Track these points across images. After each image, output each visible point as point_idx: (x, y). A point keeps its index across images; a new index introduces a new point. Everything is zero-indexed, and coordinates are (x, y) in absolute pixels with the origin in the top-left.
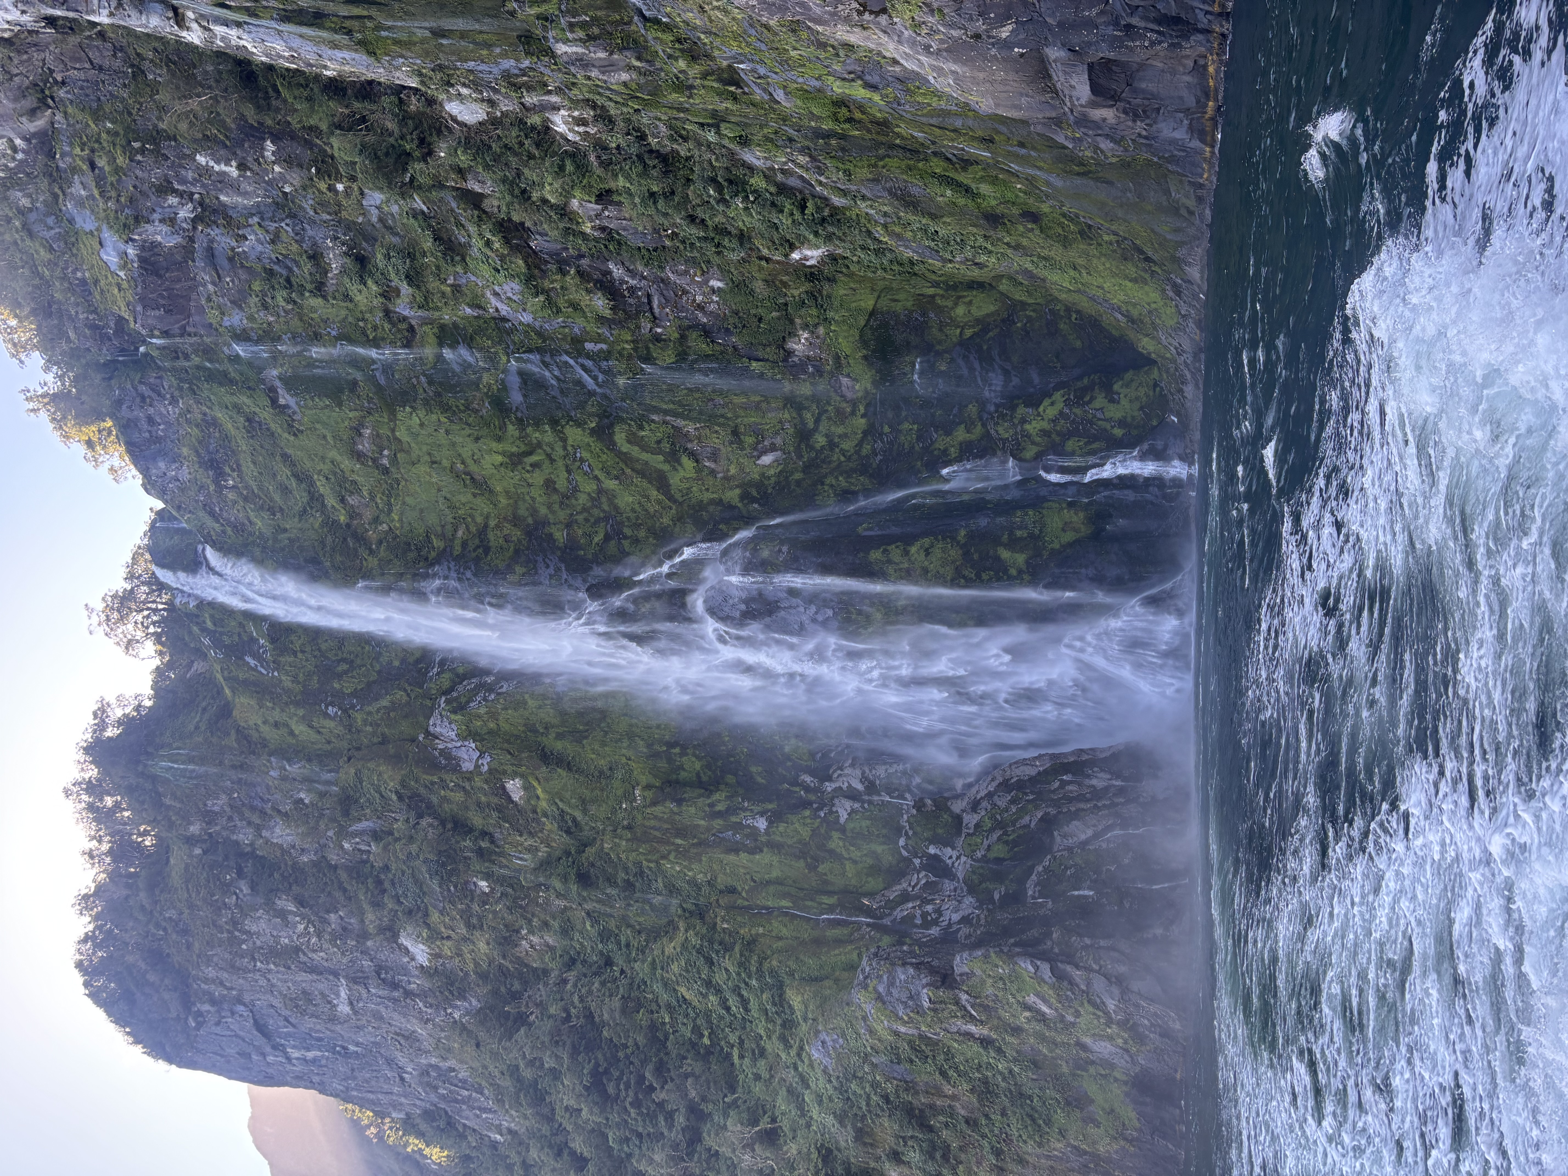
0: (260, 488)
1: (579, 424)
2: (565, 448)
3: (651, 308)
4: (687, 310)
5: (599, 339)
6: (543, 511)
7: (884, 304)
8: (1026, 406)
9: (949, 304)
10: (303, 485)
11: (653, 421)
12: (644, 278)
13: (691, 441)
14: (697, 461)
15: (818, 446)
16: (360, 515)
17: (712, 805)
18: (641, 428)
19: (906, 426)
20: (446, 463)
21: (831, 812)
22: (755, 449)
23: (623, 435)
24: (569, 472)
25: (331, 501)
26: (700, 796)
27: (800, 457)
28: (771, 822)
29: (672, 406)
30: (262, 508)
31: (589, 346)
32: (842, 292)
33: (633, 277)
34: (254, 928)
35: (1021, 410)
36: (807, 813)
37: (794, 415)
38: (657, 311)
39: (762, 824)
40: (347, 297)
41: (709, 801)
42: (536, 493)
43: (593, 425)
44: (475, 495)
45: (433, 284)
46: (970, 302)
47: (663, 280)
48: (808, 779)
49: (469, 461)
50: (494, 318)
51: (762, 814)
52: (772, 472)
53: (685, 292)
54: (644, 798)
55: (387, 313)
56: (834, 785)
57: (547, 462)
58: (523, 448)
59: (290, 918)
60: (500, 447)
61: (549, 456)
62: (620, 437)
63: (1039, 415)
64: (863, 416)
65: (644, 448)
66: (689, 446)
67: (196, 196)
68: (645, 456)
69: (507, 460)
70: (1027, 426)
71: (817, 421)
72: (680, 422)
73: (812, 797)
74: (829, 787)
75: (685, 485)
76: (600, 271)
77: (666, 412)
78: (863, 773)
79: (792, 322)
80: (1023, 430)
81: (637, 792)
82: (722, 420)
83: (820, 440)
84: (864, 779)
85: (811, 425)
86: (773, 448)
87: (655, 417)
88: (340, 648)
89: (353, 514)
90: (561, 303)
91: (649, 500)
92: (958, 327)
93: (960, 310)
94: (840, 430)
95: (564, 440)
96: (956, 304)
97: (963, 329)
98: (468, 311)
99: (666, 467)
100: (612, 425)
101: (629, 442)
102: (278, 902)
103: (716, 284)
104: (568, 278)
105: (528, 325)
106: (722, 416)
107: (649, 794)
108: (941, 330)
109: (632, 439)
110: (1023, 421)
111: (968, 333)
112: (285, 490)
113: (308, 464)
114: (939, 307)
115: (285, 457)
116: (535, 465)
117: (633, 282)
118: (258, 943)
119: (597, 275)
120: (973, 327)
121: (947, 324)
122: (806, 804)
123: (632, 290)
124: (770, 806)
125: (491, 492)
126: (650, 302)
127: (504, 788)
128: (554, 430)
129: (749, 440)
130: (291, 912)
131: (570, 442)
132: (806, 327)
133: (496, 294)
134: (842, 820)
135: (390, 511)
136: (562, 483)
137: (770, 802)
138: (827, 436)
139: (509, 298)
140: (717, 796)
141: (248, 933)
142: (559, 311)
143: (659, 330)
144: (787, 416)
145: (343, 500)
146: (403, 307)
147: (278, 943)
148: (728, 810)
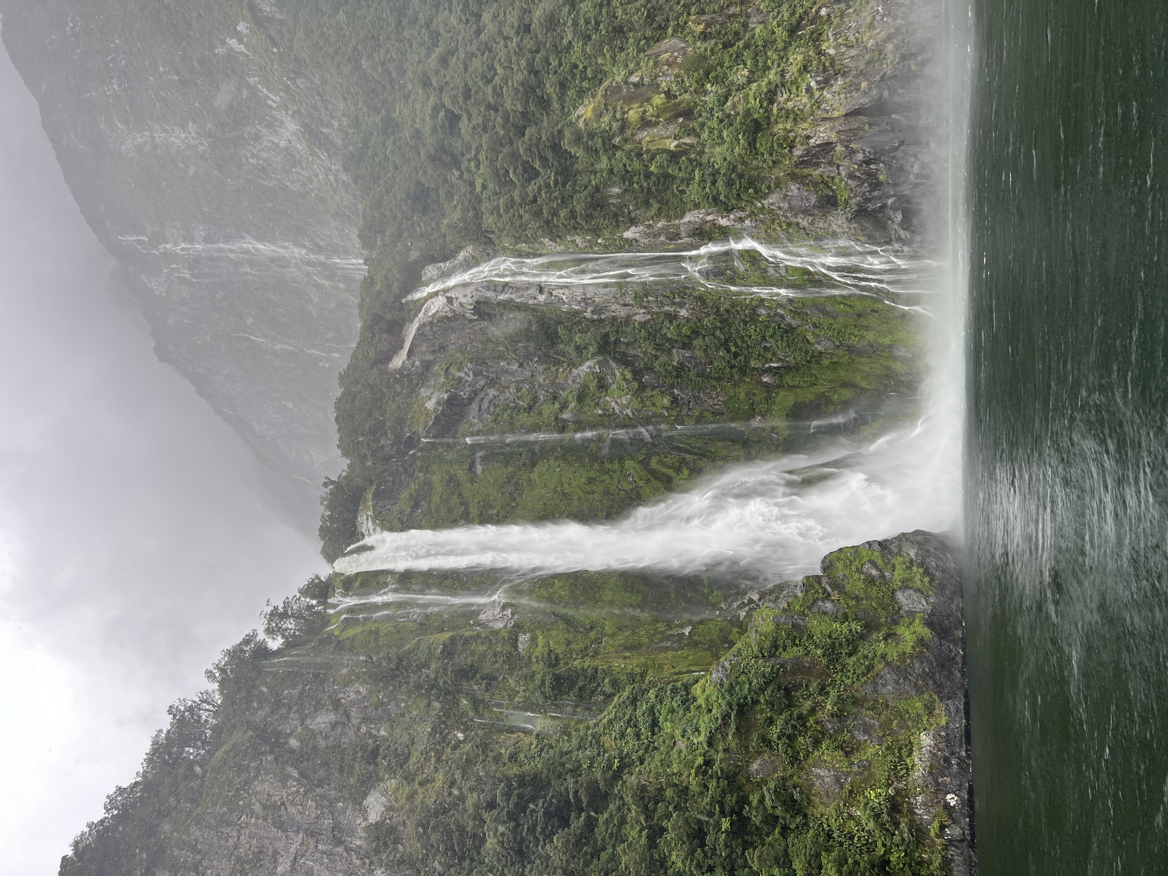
1: (634, 458)
2: (621, 471)
4: (705, 407)
5: (660, 416)
6: (597, 504)
7: (800, 400)
11: (674, 455)
12: (689, 395)
14: (691, 472)
18: (667, 458)
20: (552, 487)
21: (735, 615)
23: (655, 460)
24: (620, 483)
28: (694, 627)
29: (685, 446)
31: (653, 419)
36: (719, 620)
39: (688, 630)
40: (540, 413)
42: (597, 496)
43: (642, 458)
44: (561, 500)
45: (587, 402)
48: (722, 604)
49: (566, 484)
50: (610, 416)
51: (689, 625)
55: (557, 418)
56: (739, 603)
58: (599, 474)
60: (586, 475)
61: (611, 476)
62: (654, 462)
65: (664, 466)
68: (664, 470)
69: (587, 481)
72: (687, 456)
75: (680, 483)
77: (682, 450)
79: (754, 411)
82: (709, 454)
85: (753, 456)
87: (675, 453)
90: (648, 403)
92: (834, 405)
93: (836, 396)
95: (623, 467)
96: (834, 394)
98: (600, 412)
99: (674, 475)
100: (651, 457)
101: (657, 463)
104: (655, 393)
105: (627, 415)
106: (710, 451)
108: (826, 407)
109: (659, 462)
111: (839, 407)
117: (683, 396)
126: (689, 404)
127: (516, 640)
128: (619, 463)
130: (292, 777)
131: (625, 467)
132: (760, 414)
133: (617, 403)
134: (742, 618)
136: (613, 489)
139: (623, 403)
141: (251, 792)
143: (690, 413)
146: (565, 416)
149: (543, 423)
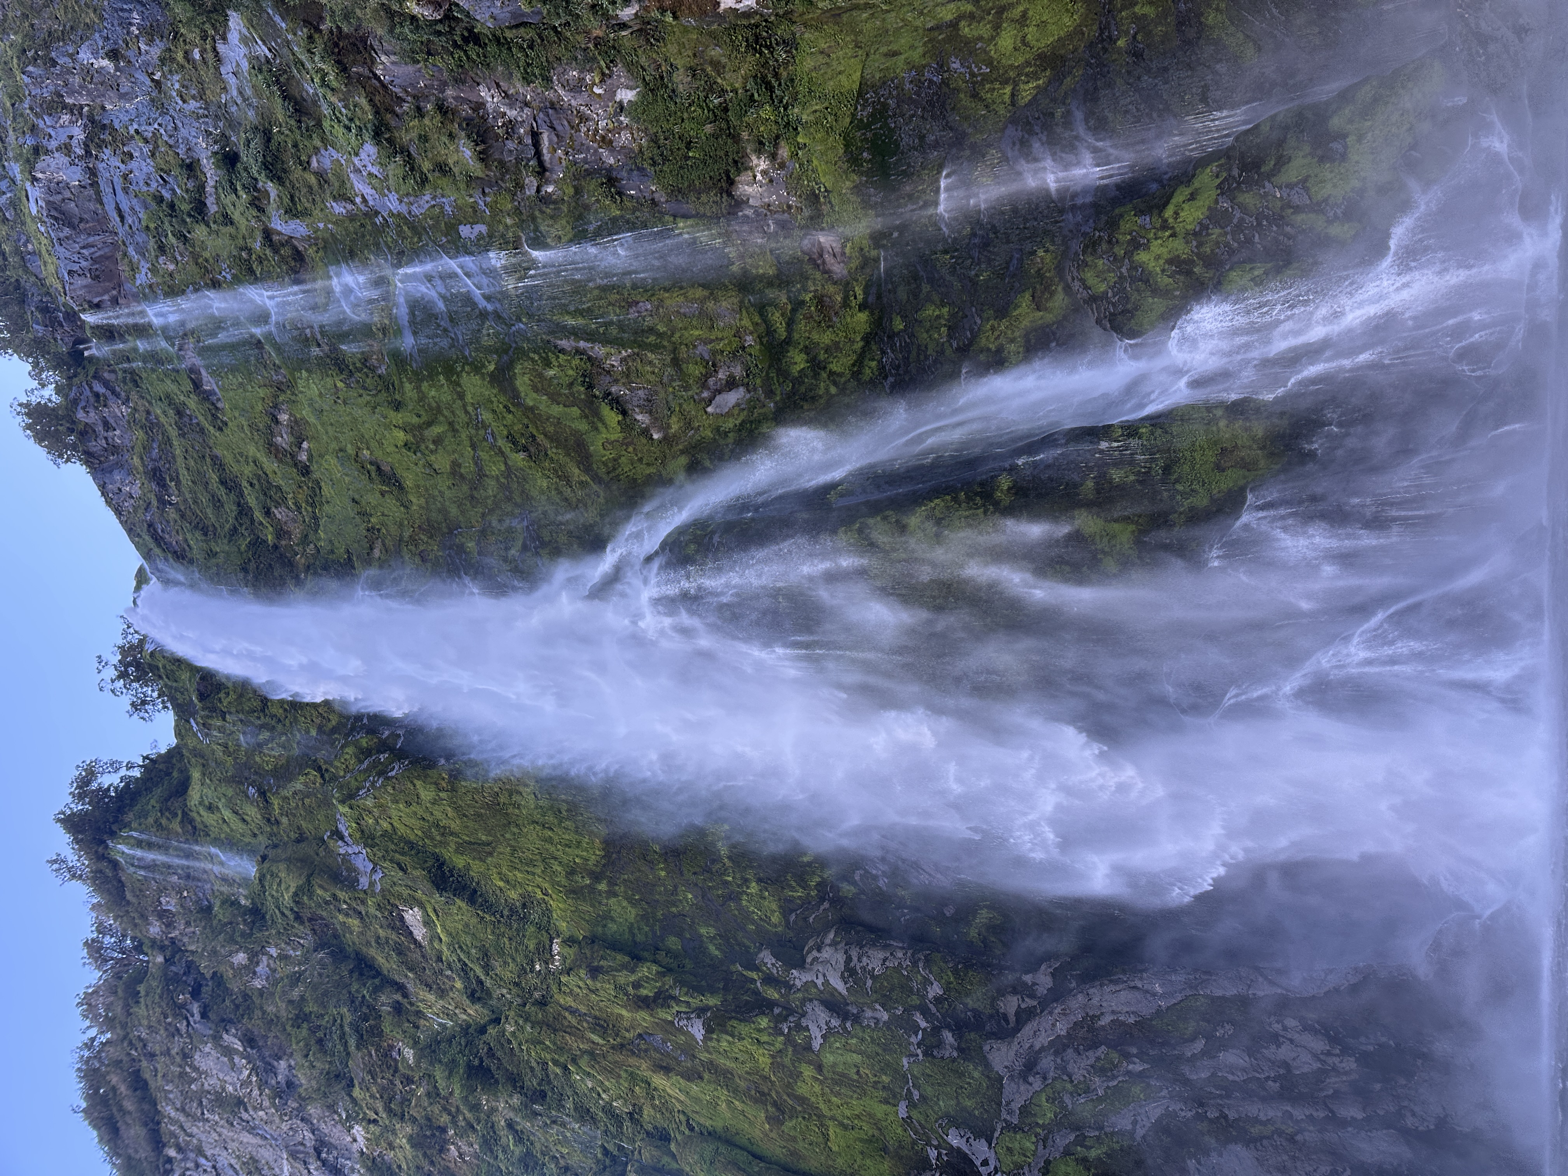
0: (195, 502)
1: (477, 368)
2: (467, 412)
3: (538, 154)
4: (588, 149)
5: (475, 216)
6: (454, 511)
7: (877, 67)
8: (1140, 213)
9: (984, 30)
10: (232, 495)
11: (562, 351)
12: (527, 104)
13: (616, 381)
14: (624, 413)
15: (795, 370)
16: (289, 533)
17: (637, 985)
18: (548, 364)
19: (930, 311)
21: (799, 1028)
22: (704, 386)
23: (526, 378)
24: (474, 447)
25: (258, 515)
26: (624, 967)
27: (770, 393)
28: (709, 1030)
29: (581, 321)
30: (196, 527)
31: (465, 231)
32: (809, 63)
33: (511, 106)
34: (203, 1067)
35: (1130, 223)
36: (764, 1022)
37: (757, 319)
38: (547, 157)
39: (697, 1030)
40: (227, 220)
41: (632, 978)
42: (443, 483)
43: (492, 367)
44: (383, 494)
45: (297, 173)
46: (1024, 17)
47: (553, 106)
48: (767, 958)
49: (373, 444)
50: (366, 214)
51: (701, 1011)
52: (730, 424)
53: (584, 119)
54: (564, 959)
55: (268, 234)
56: (806, 977)
57: (450, 434)
58: (424, 418)
59: (237, 1059)
60: (398, 418)
61: (451, 424)
62: (522, 382)
63: (1165, 226)
64: (862, 307)
65: (554, 398)
66: (613, 389)
67: (86, 109)
68: (556, 410)
69: (410, 438)
70: (1142, 257)
71: (790, 324)
72: (599, 350)
73: (772, 994)
74: (799, 978)
75: (609, 455)
76: (468, 101)
77: (575, 333)
78: (849, 959)
79: (736, 138)
80: (1133, 268)
81: (556, 948)
82: (652, 339)
83: (798, 361)
84: (849, 972)
85: (782, 333)
86: (731, 384)
87: (564, 343)
88: (263, 710)
89: (281, 533)
90: (426, 166)
91: (569, 484)
92: (1006, 82)
93: (1007, 41)
94: (826, 338)
95: (461, 396)
96: (997, 27)
97: (1016, 84)
98: (339, 208)
99: (582, 426)
100: (510, 365)
101: (536, 389)
102: (225, 1036)
103: (626, 95)
104: (426, 121)
105: (399, 214)
106: (651, 330)
107: (571, 952)
108: (975, 96)
109: (540, 385)
110: (1136, 245)
111: (1028, 90)
112: (217, 503)
113: (235, 469)
114: (967, 42)
115: (214, 458)
116: (438, 441)
117: (512, 113)
118: (206, 1087)
119: (466, 110)
120: (1035, 76)
121: (986, 79)
122: (763, 1006)
123: (511, 126)
124: (712, 1001)
125: (401, 488)
126: (536, 144)
127: (402, 919)
128: (450, 382)
129: (695, 370)
130: (236, 1051)
131: (469, 398)
132: (759, 147)
133: (357, 172)
134: (816, 1044)
135: (317, 526)
136: (468, 467)
137: (713, 991)
138: (806, 350)
139: (370, 174)
140: (646, 970)
141: (196, 1069)
142: (424, 181)
143: (550, 189)
144: (746, 322)
145: (268, 513)
146: (277, 220)
147: (224, 1089)
148: (658, 995)
149: (249, 251)
